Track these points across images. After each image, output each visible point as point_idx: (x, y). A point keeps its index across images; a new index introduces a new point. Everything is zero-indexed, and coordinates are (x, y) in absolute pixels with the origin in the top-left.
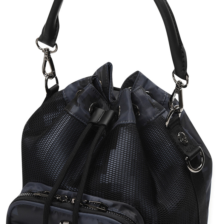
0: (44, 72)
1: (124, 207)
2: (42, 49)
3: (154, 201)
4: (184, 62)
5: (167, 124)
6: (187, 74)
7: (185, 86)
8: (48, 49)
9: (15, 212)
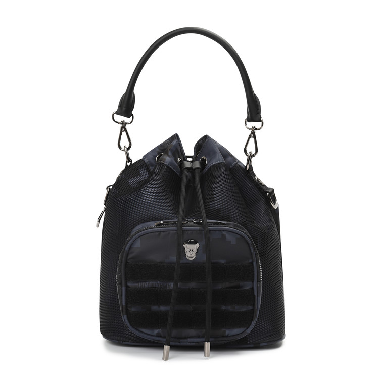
5: (247, 168)
8: (124, 121)
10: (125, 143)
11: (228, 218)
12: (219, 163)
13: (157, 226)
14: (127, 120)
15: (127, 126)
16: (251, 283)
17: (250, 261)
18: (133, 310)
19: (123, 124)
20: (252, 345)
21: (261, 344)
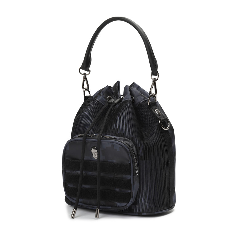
0: (83, 88)
1: (125, 140)
2: (81, 74)
3: (142, 138)
4: (156, 65)
5: (148, 104)
6: (157, 72)
7: (157, 80)
8: (85, 73)
9: (68, 149)
10: (85, 86)
11: (122, 135)
12: (127, 100)
13: (78, 137)
14: (87, 73)
15: (87, 76)
16: (130, 176)
17: (129, 163)
18: (69, 186)
19: (85, 74)
20: (137, 214)
21: (143, 214)
